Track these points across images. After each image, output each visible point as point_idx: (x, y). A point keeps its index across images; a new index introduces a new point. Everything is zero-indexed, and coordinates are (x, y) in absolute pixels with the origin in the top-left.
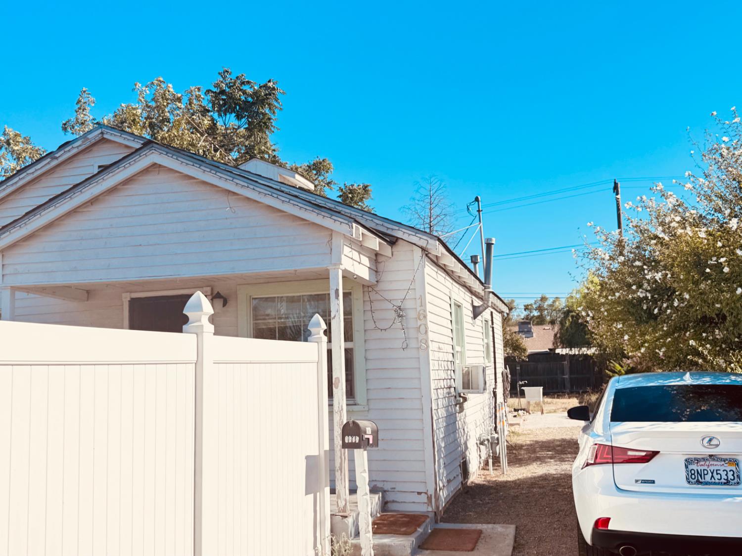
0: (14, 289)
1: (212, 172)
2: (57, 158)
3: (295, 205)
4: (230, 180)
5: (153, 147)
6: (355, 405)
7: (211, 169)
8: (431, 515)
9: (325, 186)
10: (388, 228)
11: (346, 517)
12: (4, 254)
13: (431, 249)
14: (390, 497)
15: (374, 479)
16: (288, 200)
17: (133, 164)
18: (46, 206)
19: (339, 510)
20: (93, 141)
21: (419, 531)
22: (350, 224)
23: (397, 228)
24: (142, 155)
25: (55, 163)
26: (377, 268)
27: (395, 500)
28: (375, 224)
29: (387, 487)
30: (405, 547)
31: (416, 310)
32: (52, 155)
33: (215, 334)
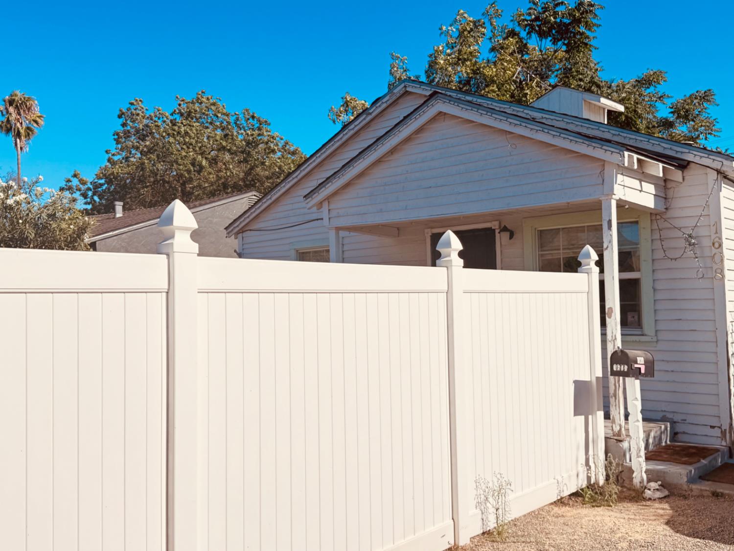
0: (338, 229)
1: (489, 114)
2: (370, 114)
3: (566, 138)
4: (504, 120)
5: (438, 97)
6: (643, 335)
7: (487, 112)
8: (726, 449)
9: (656, 101)
10: (677, 152)
11: (621, 441)
12: (329, 200)
13: (727, 171)
14: (680, 428)
15: (663, 410)
16: (558, 134)
17: (422, 115)
18: (357, 158)
19: (613, 433)
20: (398, 95)
21: (702, 462)
22: (621, 153)
23: (687, 151)
24: (429, 105)
25: (369, 118)
26: (666, 195)
27: (686, 431)
28: (662, 149)
29: (677, 418)
30: (681, 475)
31: (711, 239)
32: (366, 111)
33: (464, 267)
